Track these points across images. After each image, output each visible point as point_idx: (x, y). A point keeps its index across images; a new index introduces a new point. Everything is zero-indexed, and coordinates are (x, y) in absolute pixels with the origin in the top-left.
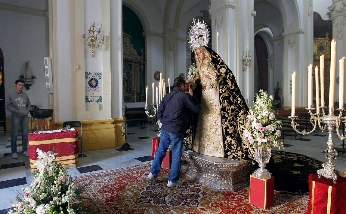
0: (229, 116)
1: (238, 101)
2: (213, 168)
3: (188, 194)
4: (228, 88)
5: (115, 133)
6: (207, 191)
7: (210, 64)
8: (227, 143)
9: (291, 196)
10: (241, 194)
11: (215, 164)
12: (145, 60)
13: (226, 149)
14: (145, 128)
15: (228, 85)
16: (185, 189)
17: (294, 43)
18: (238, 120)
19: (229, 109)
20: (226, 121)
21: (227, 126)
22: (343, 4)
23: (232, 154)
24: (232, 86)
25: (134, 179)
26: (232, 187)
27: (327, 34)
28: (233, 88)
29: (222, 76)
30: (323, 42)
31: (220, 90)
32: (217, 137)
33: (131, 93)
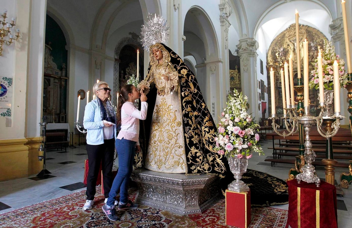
0: (193, 124)
1: (201, 106)
2: (176, 187)
3: (147, 225)
4: (191, 92)
5: (28, 157)
6: (171, 218)
7: (169, 63)
8: (191, 155)
9: (261, 209)
10: (210, 216)
11: (181, 182)
12: (67, 75)
13: (190, 163)
14: (66, 152)
15: (190, 88)
16: (142, 218)
17: (215, 70)
18: (203, 128)
19: (193, 115)
20: (190, 129)
21: (191, 134)
22: (247, 44)
23: (196, 168)
24: (194, 89)
25: (65, 216)
26: (198, 208)
27: (236, 67)
28: (196, 91)
29: (184, 77)
30: (234, 73)
31: (183, 94)
32: (177, 149)
33: (48, 112)
